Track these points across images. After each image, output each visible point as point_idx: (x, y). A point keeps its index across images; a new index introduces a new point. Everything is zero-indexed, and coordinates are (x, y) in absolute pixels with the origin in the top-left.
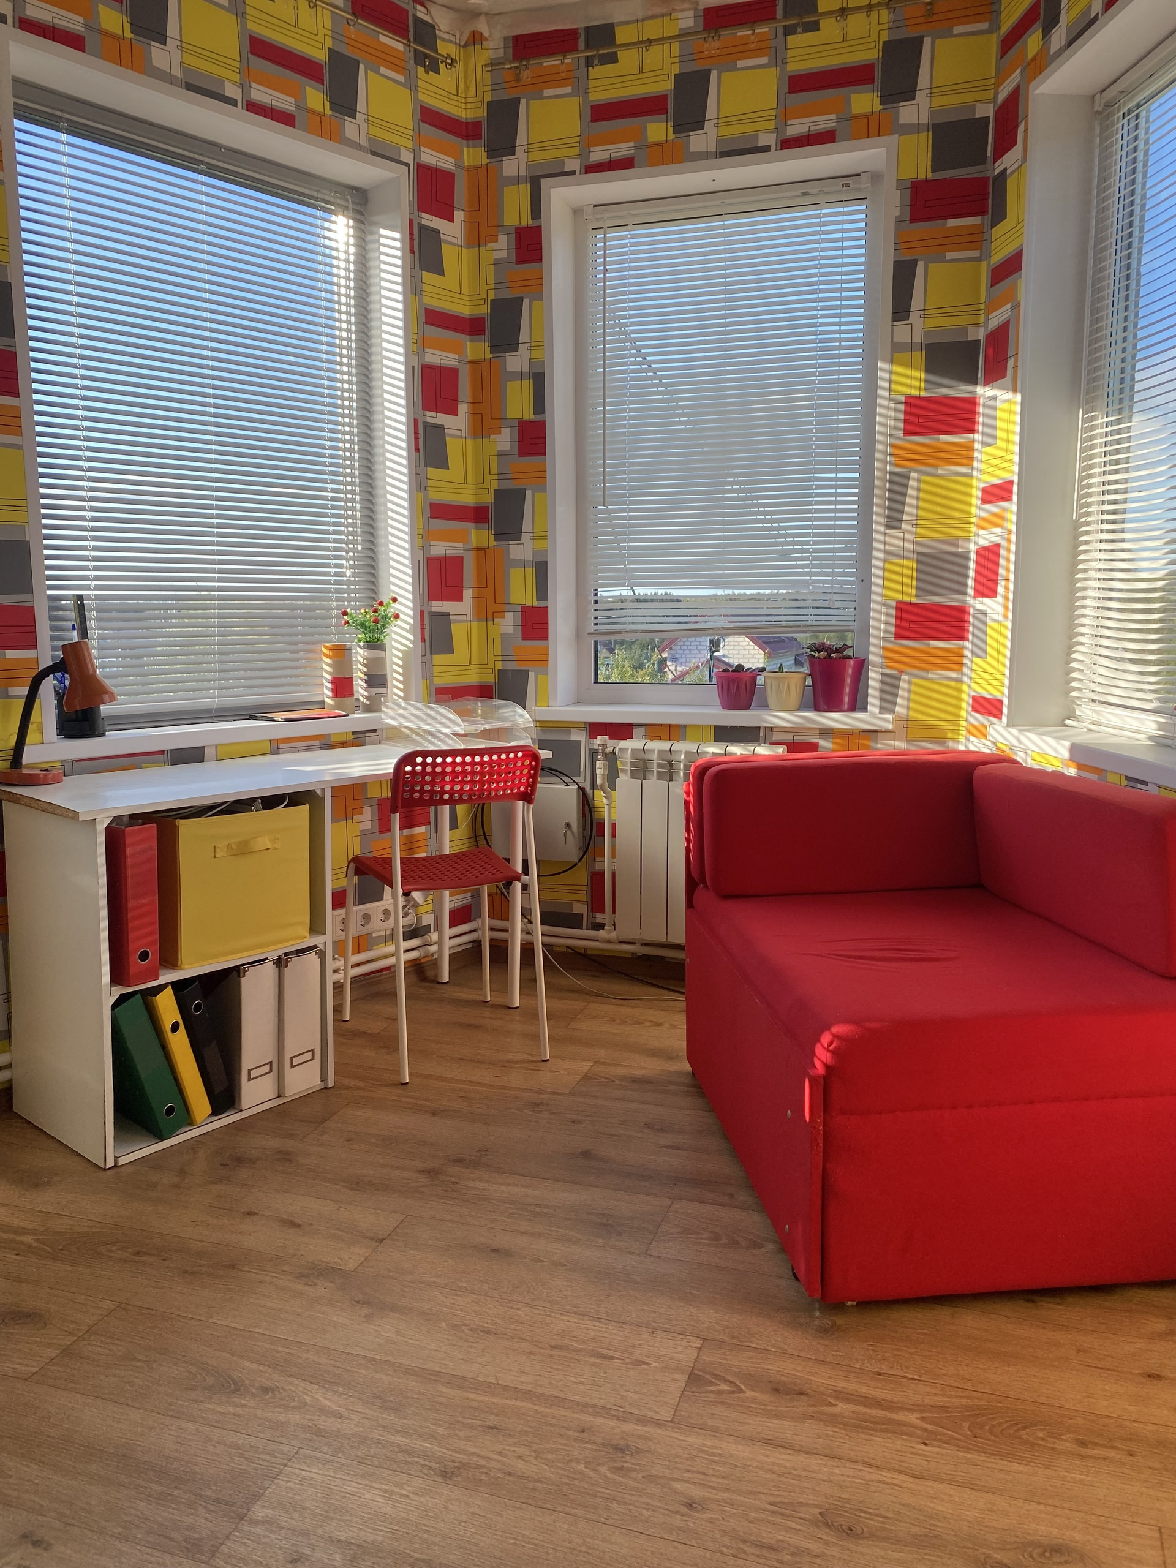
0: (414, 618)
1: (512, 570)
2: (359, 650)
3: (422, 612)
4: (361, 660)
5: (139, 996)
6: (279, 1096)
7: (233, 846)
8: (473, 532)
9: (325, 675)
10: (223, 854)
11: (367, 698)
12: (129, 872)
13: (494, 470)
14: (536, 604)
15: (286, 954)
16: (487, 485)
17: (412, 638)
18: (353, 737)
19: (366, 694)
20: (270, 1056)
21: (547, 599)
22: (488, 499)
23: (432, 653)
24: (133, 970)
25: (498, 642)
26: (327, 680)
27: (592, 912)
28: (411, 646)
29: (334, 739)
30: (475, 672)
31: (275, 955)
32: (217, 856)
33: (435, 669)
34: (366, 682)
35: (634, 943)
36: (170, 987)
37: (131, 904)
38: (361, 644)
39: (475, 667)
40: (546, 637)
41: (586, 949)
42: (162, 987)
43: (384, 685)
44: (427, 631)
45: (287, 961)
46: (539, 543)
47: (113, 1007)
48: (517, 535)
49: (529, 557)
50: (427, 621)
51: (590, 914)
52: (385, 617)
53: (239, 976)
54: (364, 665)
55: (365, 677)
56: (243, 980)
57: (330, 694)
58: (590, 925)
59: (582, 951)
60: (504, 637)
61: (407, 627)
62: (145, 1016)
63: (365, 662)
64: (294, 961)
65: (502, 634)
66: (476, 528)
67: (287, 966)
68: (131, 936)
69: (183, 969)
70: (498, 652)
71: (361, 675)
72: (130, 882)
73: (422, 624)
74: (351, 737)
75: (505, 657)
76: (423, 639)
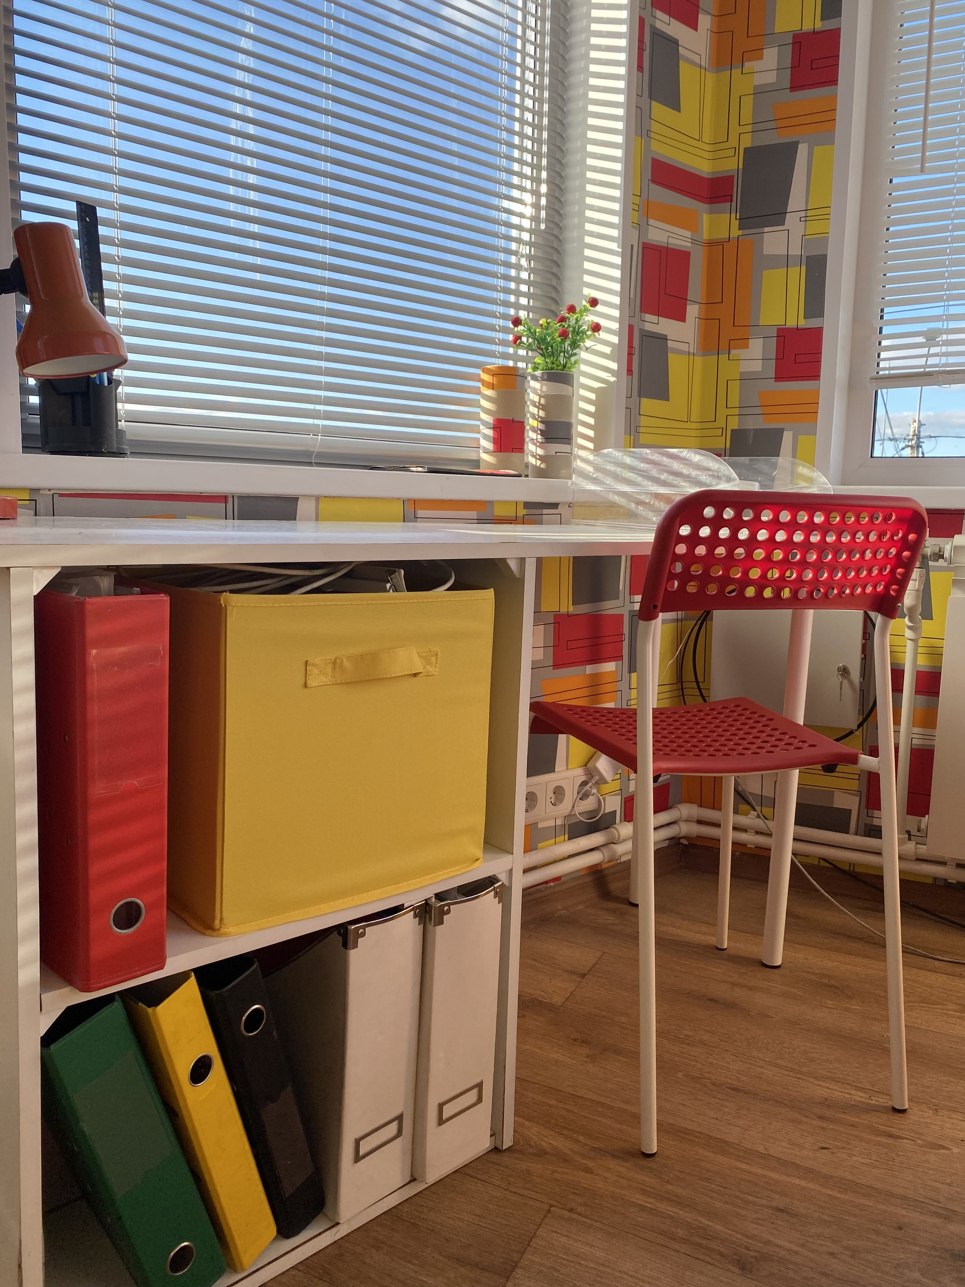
0: (619, 334)
1: (764, 272)
2: (533, 384)
3: (631, 328)
4: (536, 399)
5: (117, 1005)
6: (413, 1180)
7: (346, 663)
8: (706, 218)
9: (483, 416)
10: (325, 680)
11: (542, 458)
12: (95, 711)
13: (747, 117)
14: (802, 323)
15: (439, 896)
16: (733, 142)
17: (614, 366)
18: (525, 512)
19: (540, 452)
20: (399, 1103)
21: (821, 315)
22: (732, 164)
23: (640, 396)
24: (98, 950)
25: (735, 388)
26: (485, 423)
27: (868, 807)
28: (613, 379)
29: (499, 512)
30: (693, 433)
31: (415, 899)
32: (311, 683)
33: (644, 421)
34: (542, 433)
35: (943, 863)
36: (193, 979)
37: (98, 789)
38: (538, 373)
39: (694, 426)
40: (816, 376)
41: (852, 864)
42: (175, 982)
43: (567, 438)
44: (636, 359)
45: (442, 913)
46: (815, 228)
47: (47, 1040)
48: (777, 217)
49: (795, 250)
50: (636, 344)
51: (864, 811)
52: (578, 332)
53: (345, 945)
54: (539, 406)
55: (541, 426)
56: (353, 954)
57: (489, 446)
58: (862, 827)
59: (847, 868)
60: (745, 378)
61: (607, 350)
62: (131, 1053)
63: (543, 401)
64: (459, 912)
65: (741, 373)
66: (711, 212)
67: (441, 922)
68: (95, 869)
69: (225, 935)
70: (734, 401)
71: (534, 423)
72: (95, 735)
73: (630, 346)
74: (522, 512)
75: (744, 410)
76: (630, 371)
